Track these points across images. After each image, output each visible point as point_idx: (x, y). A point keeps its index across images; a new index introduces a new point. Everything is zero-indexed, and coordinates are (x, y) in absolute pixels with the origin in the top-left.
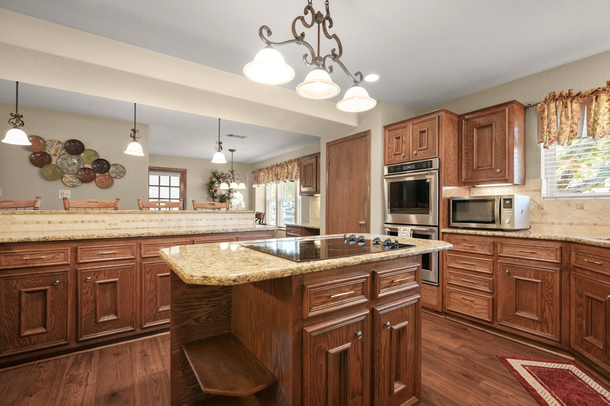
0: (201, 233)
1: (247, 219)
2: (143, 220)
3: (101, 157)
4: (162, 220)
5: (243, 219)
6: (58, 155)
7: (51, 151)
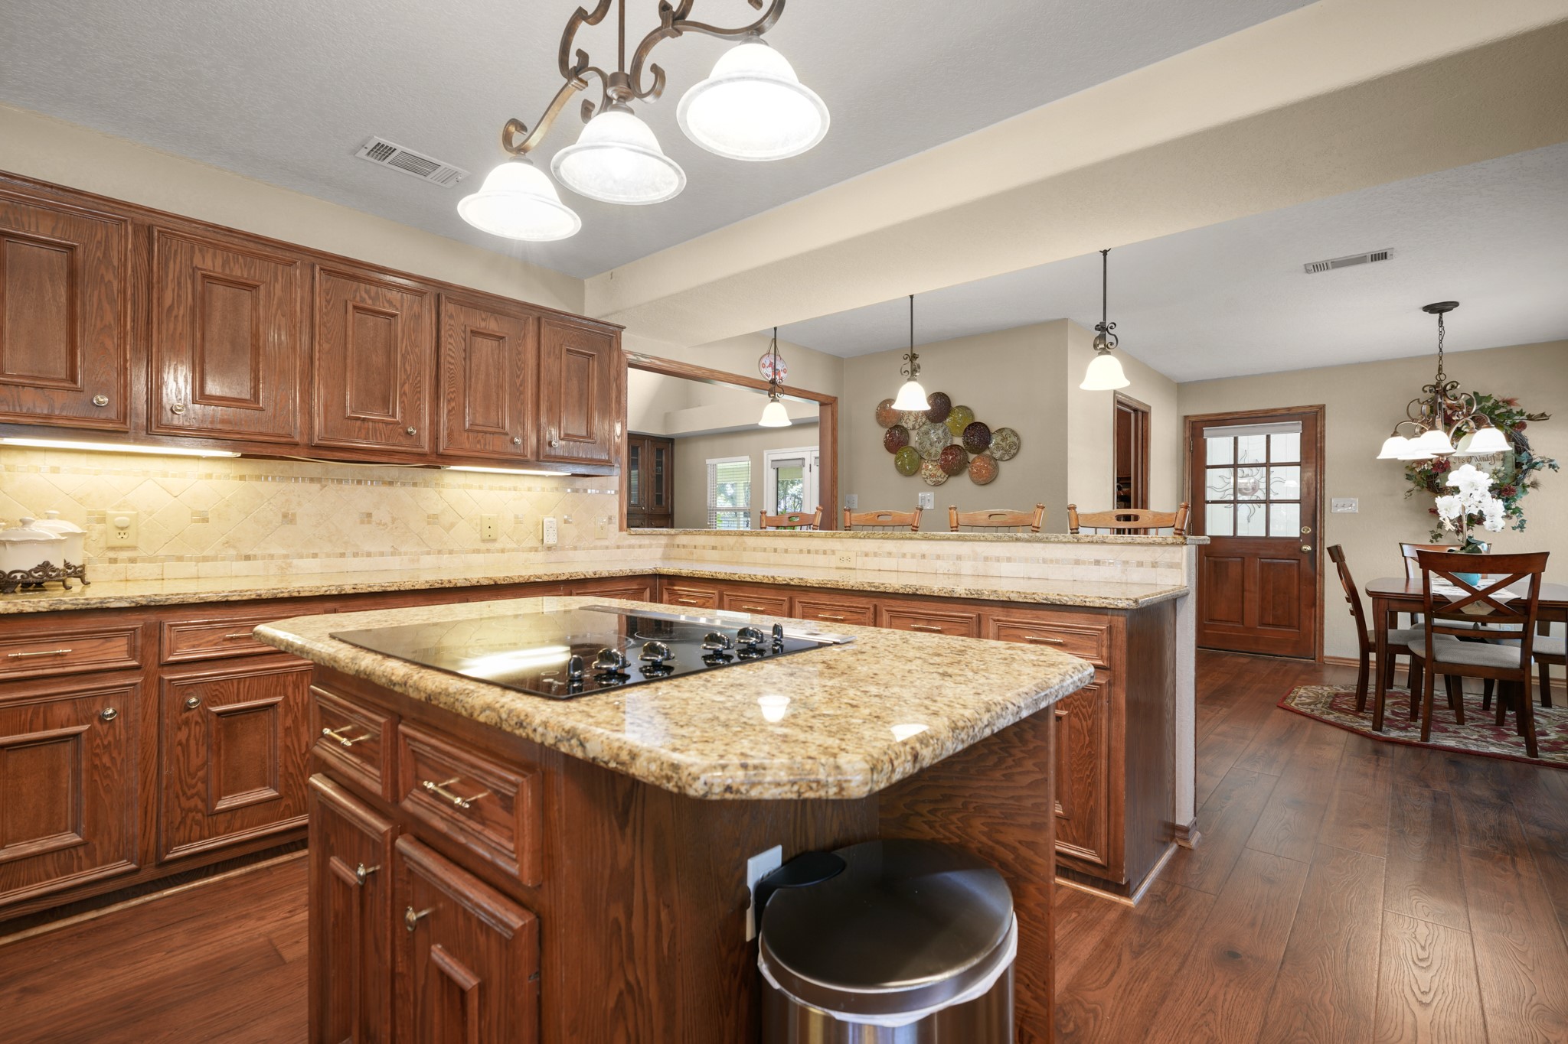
0: (890, 591)
1: (1154, 565)
2: (890, 554)
3: (978, 419)
4: (923, 556)
5: (1140, 564)
6: (917, 427)
7: (908, 424)
